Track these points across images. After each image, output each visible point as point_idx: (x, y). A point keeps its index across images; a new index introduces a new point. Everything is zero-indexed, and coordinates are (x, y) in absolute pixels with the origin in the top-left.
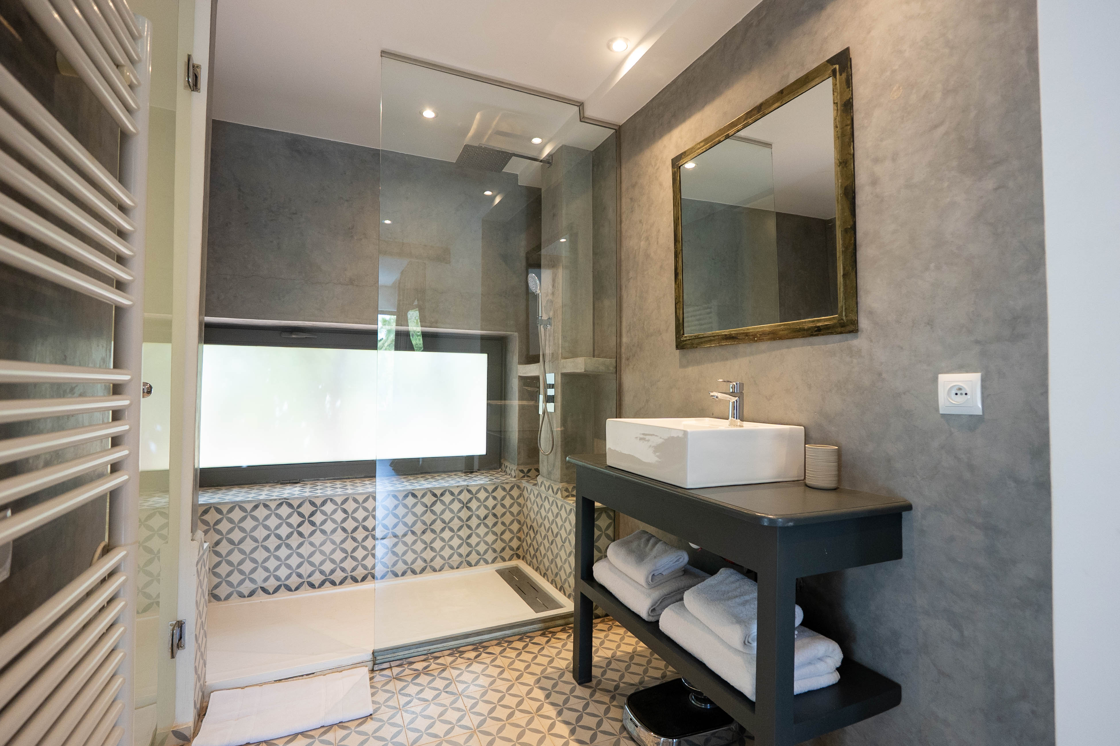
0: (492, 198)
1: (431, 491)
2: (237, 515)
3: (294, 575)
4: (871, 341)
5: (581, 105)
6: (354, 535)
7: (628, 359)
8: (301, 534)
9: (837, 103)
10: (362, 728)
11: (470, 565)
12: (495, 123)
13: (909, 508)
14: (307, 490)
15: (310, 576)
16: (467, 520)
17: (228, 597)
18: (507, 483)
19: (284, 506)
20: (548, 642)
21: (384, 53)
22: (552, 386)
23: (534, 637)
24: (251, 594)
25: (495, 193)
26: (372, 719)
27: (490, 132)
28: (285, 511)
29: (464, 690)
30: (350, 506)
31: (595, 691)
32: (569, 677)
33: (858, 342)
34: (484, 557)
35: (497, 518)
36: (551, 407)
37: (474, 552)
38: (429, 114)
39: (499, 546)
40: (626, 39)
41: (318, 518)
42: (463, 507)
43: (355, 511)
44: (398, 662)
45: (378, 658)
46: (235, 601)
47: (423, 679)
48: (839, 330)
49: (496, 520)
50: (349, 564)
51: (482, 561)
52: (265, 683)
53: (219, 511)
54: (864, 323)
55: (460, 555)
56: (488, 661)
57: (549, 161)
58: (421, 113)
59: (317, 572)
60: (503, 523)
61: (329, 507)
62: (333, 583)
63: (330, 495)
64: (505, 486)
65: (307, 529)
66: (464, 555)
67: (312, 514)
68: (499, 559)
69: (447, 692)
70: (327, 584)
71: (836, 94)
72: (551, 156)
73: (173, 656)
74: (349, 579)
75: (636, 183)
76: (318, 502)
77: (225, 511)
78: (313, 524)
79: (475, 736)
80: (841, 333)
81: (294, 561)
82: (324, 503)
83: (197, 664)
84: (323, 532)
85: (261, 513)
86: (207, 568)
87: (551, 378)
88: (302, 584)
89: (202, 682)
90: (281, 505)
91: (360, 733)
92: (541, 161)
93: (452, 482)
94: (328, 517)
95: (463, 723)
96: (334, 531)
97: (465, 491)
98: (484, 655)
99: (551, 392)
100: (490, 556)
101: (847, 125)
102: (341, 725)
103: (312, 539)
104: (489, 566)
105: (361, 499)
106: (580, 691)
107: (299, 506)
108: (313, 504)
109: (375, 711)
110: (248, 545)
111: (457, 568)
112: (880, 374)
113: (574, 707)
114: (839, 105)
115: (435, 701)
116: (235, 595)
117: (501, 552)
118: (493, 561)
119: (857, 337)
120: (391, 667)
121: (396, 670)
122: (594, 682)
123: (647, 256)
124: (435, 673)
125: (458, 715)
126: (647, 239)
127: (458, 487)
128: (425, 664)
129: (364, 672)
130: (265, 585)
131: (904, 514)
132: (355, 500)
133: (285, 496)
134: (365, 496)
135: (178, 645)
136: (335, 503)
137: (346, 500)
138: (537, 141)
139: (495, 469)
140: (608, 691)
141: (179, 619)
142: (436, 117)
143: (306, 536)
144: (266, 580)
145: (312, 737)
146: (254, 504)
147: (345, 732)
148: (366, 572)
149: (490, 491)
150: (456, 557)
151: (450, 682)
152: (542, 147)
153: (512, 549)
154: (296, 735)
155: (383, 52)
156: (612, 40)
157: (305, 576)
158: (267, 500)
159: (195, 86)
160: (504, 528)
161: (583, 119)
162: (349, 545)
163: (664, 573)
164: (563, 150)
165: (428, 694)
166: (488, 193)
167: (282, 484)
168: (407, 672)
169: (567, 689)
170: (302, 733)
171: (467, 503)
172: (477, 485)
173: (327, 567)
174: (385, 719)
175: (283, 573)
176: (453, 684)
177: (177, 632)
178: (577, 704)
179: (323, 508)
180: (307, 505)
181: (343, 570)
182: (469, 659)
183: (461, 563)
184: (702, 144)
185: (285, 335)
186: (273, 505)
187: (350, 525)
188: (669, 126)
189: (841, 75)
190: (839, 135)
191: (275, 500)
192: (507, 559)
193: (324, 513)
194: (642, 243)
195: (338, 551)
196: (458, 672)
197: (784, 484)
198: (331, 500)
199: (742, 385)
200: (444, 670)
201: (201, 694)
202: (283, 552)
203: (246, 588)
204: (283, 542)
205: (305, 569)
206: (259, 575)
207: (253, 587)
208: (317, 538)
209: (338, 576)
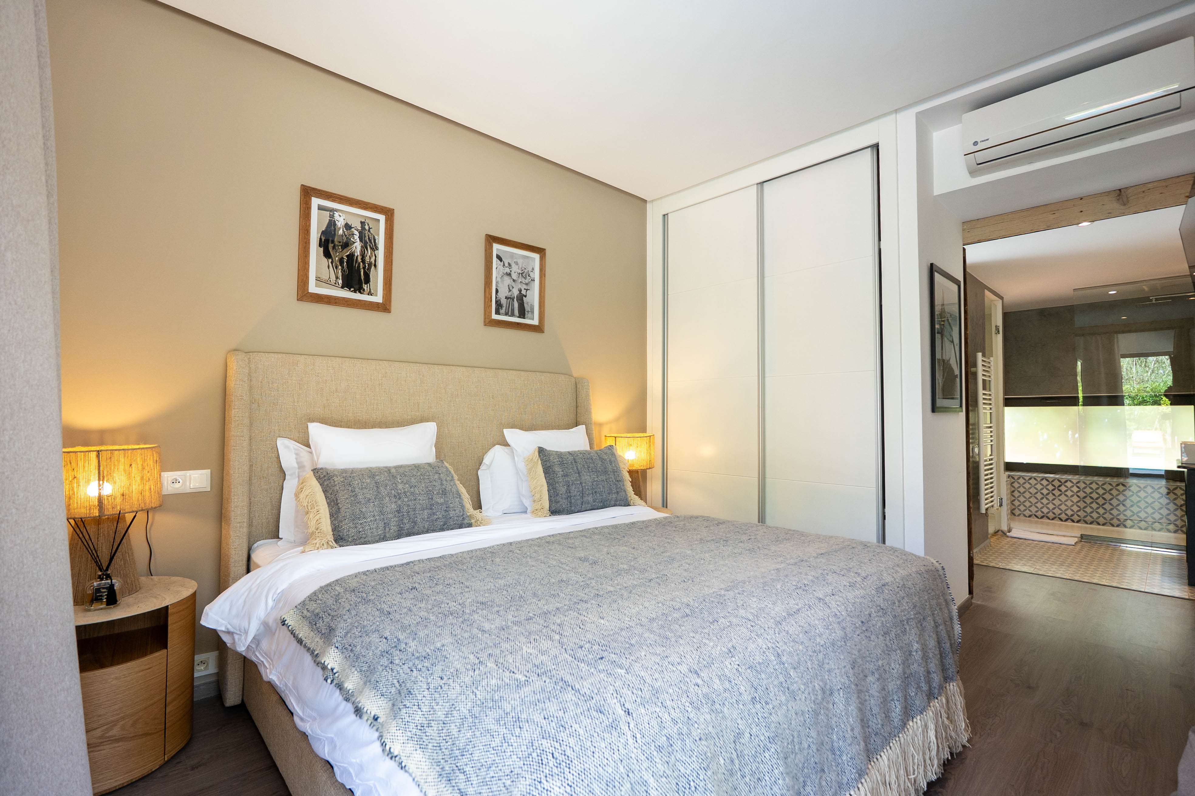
2: (1022, 482)
3: (1051, 513)
6: (1084, 500)
8: (1053, 495)
10: (1068, 546)
15: (1059, 515)
17: (1019, 515)
19: (1045, 481)
28: (1045, 483)
41: (1063, 488)
43: (1085, 488)
45: (1083, 537)
46: (1022, 518)
59: (1063, 514)
61: (1069, 485)
65: (1057, 492)
67: (1060, 487)
76: (1063, 482)
78: (1060, 491)
81: (1051, 506)
82: (1066, 482)
84: (1066, 496)
88: (1055, 518)
90: (1043, 480)
91: (1066, 547)
94: (1069, 489)
96: (1072, 496)
103: (1060, 498)
107: (1053, 482)
108: (1060, 482)
110: (1027, 495)
129: (1075, 539)
130: (1036, 514)
132: (1085, 484)
136: (1073, 483)
137: (1079, 483)
143: (1057, 496)
144: (1037, 512)
147: (1059, 545)
148: (1093, 520)
157: (1057, 515)
162: (1082, 505)
173: (1069, 513)
175: (1045, 510)
179: (1066, 485)
180: (1057, 482)
186: (1039, 480)
187: (1082, 495)
193: (1066, 487)
195: (1075, 506)
198: (1070, 481)
202: (1045, 501)
203: (1027, 513)
204: (1045, 496)
205: (1057, 511)
206: (1033, 509)
207: (1031, 513)
208: (1063, 498)
209: (1076, 518)
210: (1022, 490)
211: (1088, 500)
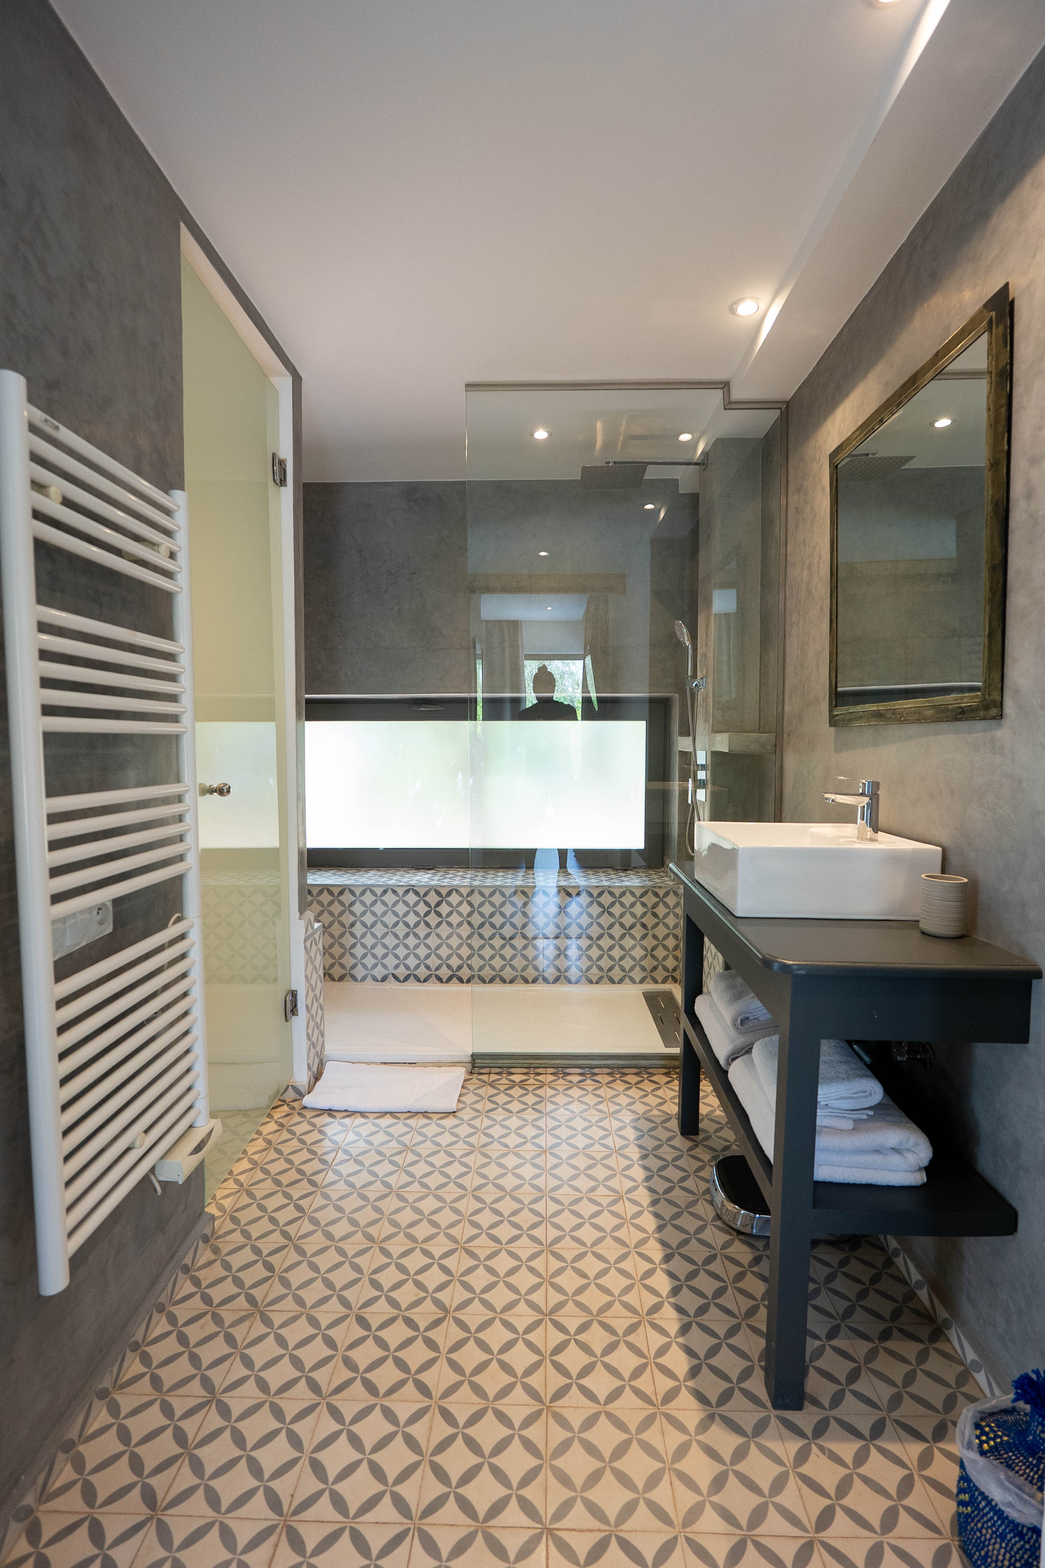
0: (656, 512)
1: (565, 890)
2: (368, 898)
3: (422, 966)
4: (1014, 733)
5: (725, 386)
6: (481, 931)
7: (789, 735)
8: (427, 924)
9: (991, 372)
10: (442, 1122)
11: (612, 981)
12: (623, 428)
13: (1038, 975)
14: (437, 878)
15: (437, 969)
16: (609, 929)
17: (364, 979)
18: (660, 887)
19: (411, 893)
20: (668, 1083)
21: (471, 386)
22: (703, 767)
23: (654, 1074)
24: (384, 979)
25: (658, 506)
26: (455, 1117)
27: (621, 438)
28: (411, 898)
29: (551, 1111)
30: (477, 899)
31: (697, 1146)
32: (674, 1124)
33: (1003, 733)
34: (630, 974)
35: (647, 929)
36: (701, 795)
37: (617, 967)
38: (541, 435)
39: (648, 963)
40: (756, 299)
41: (444, 909)
42: (603, 912)
43: (482, 904)
44: (499, 1070)
45: (477, 1061)
46: (369, 983)
47: (516, 1092)
48: (982, 713)
49: (646, 932)
50: (476, 962)
51: (627, 979)
52: (373, 1063)
53: (352, 893)
54: (1009, 707)
55: (600, 969)
56: (590, 1088)
57: (703, 463)
58: (532, 435)
59: (444, 966)
60: (655, 937)
61: (454, 899)
62: (461, 980)
63: (456, 886)
64: (657, 890)
65: (433, 919)
66: (605, 969)
67: (438, 904)
68: (649, 979)
69: (534, 1109)
70: (455, 979)
71: (990, 358)
72: (705, 454)
73: (287, 1020)
74: (476, 978)
75: (801, 486)
76: (444, 892)
77: (358, 893)
78: (439, 914)
79: (544, 1156)
80: (984, 719)
81: (422, 951)
82: (449, 894)
83: (310, 1032)
84: (450, 924)
85: (390, 898)
86: (320, 946)
87: (702, 758)
88: (430, 976)
89: (318, 1049)
90: (407, 891)
91: (438, 1125)
92: (696, 464)
93: (594, 881)
94: (454, 909)
95: (536, 1141)
96: (460, 925)
97: (606, 893)
98: (589, 1081)
99: (701, 775)
100: (637, 974)
101: (1002, 407)
102: (425, 1114)
103: (438, 931)
104: (637, 986)
105: (487, 892)
106: (680, 1142)
107: (426, 894)
108: (438, 893)
109: (458, 1110)
110: (379, 930)
111: (597, 983)
112: (1021, 782)
113: (663, 1156)
114: (993, 376)
115: (519, 1115)
116: (369, 978)
117: (651, 971)
118: (642, 981)
119: (1000, 726)
120: (489, 1073)
121: (494, 1077)
122: (701, 1136)
123: (809, 592)
124: (530, 1088)
125: (535, 1132)
126: (809, 568)
127: (597, 887)
128: (524, 1077)
129: (460, 1073)
130: (396, 972)
131: (1034, 982)
132: (481, 894)
133: (412, 883)
134: (491, 890)
135: (292, 1011)
136: (461, 895)
137: (472, 892)
138: (685, 437)
139: (656, 868)
140: (712, 1149)
141: (293, 989)
142: (550, 435)
143: (433, 926)
144: (396, 967)
145: (398, 1118)
146: (383, 889)
147: (426, 1121)
148: (494, 973)
149: (638, 896)
150: (595, 970)
151: (541, 1100)
152: (693, 445)
153: (666, 969)
154: (387, 1113)
155: (467, 385)
156: (737, 302)
157: (433, 969)
158: (395, 886)
159: (283, 482)
160: (655, 942)
161: (729, 405)
162: (476, 942)
163: (761, 1019)
164: (720, 444)
165: (515, 1106)
166: (649, 506)
167: (416, 869)
168: (504, 1081)
169: (666, 1135)
170: (391, 1113)
171: (608, 908)
172: (621, 887)
173: (455, 962)
174: (466, 1119)
175: (412, 962)
176: (543, 1103)
177: (289, 998)
178: (667, 1153)
179: (448, 899)
180: (432, 894)
181: (470, 967)
182: (570, 1082)
183: (601, 978)
184: (858, 433)
185: (415, 708)
186: (401, 892)
187: (476, 920)
188: (832, 404)
189: (997, 327)
190: (992, 422)
191: (402, 886)
192: (660, 981)
193: (449, 904)
194: (805, 572)
195: (465, 946)
196: (554, 1092)
197: (894, 924)
198: (457, 891)
199: (875, 786)
200: (540, 1087)
201: (317, 1061)
202: (411, 941)
203: (379, 972)
204: (411, 930)
205: (433, 962)
206: (391, 961)
207: (386, 972)
208: (444, 930)
209: (465, 973)
210: (369, 919)
211: (487, 932)
